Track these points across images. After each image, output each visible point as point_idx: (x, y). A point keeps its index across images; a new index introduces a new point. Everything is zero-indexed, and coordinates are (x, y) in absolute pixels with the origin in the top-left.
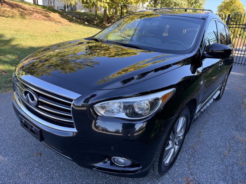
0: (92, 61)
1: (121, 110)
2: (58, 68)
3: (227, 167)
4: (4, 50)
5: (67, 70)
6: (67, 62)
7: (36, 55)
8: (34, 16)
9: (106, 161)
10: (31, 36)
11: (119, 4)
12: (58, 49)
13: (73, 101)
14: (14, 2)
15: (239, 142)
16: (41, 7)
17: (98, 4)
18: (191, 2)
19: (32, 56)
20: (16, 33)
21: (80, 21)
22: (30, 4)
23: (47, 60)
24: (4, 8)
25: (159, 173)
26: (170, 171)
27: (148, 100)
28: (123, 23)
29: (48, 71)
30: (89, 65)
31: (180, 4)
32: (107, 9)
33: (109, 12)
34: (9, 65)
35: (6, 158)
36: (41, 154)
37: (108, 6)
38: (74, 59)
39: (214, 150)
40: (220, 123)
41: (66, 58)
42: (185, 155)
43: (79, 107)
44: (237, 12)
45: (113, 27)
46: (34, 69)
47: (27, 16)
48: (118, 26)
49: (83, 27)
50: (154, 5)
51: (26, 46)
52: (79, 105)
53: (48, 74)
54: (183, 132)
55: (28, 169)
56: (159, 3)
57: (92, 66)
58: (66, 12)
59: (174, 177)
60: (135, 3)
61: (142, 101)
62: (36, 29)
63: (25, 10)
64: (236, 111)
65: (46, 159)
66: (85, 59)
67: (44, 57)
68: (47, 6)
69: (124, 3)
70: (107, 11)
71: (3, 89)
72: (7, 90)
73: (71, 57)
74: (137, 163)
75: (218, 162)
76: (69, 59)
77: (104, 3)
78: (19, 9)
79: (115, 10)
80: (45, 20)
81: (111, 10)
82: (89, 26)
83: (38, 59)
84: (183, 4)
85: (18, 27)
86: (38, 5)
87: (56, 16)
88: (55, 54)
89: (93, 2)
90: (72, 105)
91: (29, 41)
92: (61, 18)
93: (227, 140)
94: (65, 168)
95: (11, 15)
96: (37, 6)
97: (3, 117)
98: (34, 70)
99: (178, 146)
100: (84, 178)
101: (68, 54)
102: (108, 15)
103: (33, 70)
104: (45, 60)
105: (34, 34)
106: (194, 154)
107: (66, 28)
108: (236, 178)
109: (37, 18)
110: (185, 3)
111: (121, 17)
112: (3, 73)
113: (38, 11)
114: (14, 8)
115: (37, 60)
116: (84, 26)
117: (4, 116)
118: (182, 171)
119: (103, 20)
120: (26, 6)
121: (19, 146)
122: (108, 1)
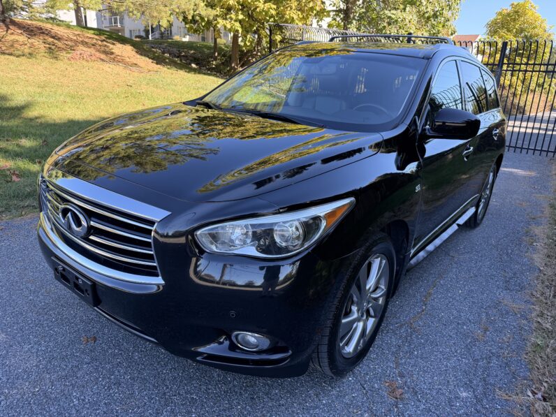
0: (202, 147)
1: (249, 241)
2: (129, 162)
3: (476, 361)
4: (14, 129)
5: (148, 167)
6: (149, 150)
7: (83, 139)
8: (78, 53)
9: (222, 340)
10: (73, 97)
11: (266, 24)
12: (131, 124)
13: (156, 224)
14: (34, 22)
15: (507, 313)
16: (92, 32)
17: (218, 23)
18: (427, 15)
19: (76, 141)
20: (40, 90)
21: (179, 62)
22: (68, 26)
23: (107, 148)
24: (13, 37)
25: (331, 369)
26: (357, 370)
27: (298, 220)
28: (272, 64)
29: (109, 169)
30: (195, 155)
31: (399, 20)
32: (240, 35)
33: (244, 41)
34: (26, 161)
35: (25, 346)
36: (95, 339)
37: (242, 27)
38: (163, 144)
39: (454, 329)
40: (472, 275)
41: (148, 143)
42: (391, 338)
43: (167, 236)
44: (529, 34)
45: (250, 74)
46: (79, 166)
47: (64, 54)
48: (260, 72)
49: (186, 74)
50: (344, 23)
51: (60, 119)
52: (167, 234)
53: (108, 175)
54: (383, 290)
55: (70, 366)
56: (354, 18)
57: (202, 158)
58: (148, 42)
59: (366, 381)
60: (301, 20)
61: (288, 222)
62: (82, 82)
63: (59, 39)
64: (510, 251)
65: (106, 347)
66: (190, 144)
67: (101, 142)
68: (108, 29)
69: (275, 21)
70: (240, 39)
71: (14, 211)
72: (23, 213)
73: (157, 140)
74: (281, 344)
75: (459, 351)
76: (153, 144)
77: (233, 22)
78: (46, 38)
79: (256, 36)
80: (102, 60)
81: (248, 36)
82: (199, 73)
83: (87, 146)
84: (407, 21)
85: (43, 78)
86: (86, 27)
87: (126, 51)
88: (124, 135)
89: (208, 20)
90: (153, 233)
91: (67, 108)
92: (138, 56)
93: (482, 310)
94: (143, 364)
95: (27, 51)
96: (85, 30)
97: (17, 269)
98: (80, 169)
99: (373, 319)
100: (181, 382)
101: (152, 134)
102: (242, 47)
103: (77, 169)
104: (102, 148)
105: (80, 93)
106: (411, 336)
107: (148, 77)
108: (493, 382)
109: (85, 57)
110: (411, 17)
111: (270, 52)
112: (14, 178)
113: (86, 40)
114: (35, 35)
115: (85, 149)
116: (188, 72)
117: (18, 265)
118: (383, 370)
119: (230, 57)
120: (60, 31)
121: (50, 324)
122: (241, 17)
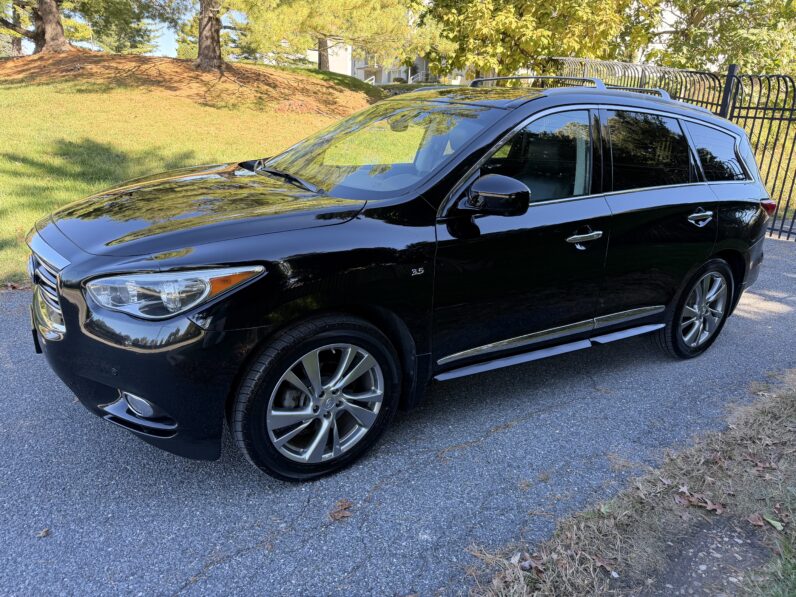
14: (254, 67)
37: (500, 64)
42: (399, 461)
47: (273, 104)
54: (374, 393)
59: (317, 495)
63: (275, 87)
77: (488, 57)
80: (318, 112)
87: (354, 100)
99: (364, 429)
109: (295, 108)
113: (309, 87)
114: (249, 82)
118: (352, 489)
120: (281, 76)
122: (500, 49)
